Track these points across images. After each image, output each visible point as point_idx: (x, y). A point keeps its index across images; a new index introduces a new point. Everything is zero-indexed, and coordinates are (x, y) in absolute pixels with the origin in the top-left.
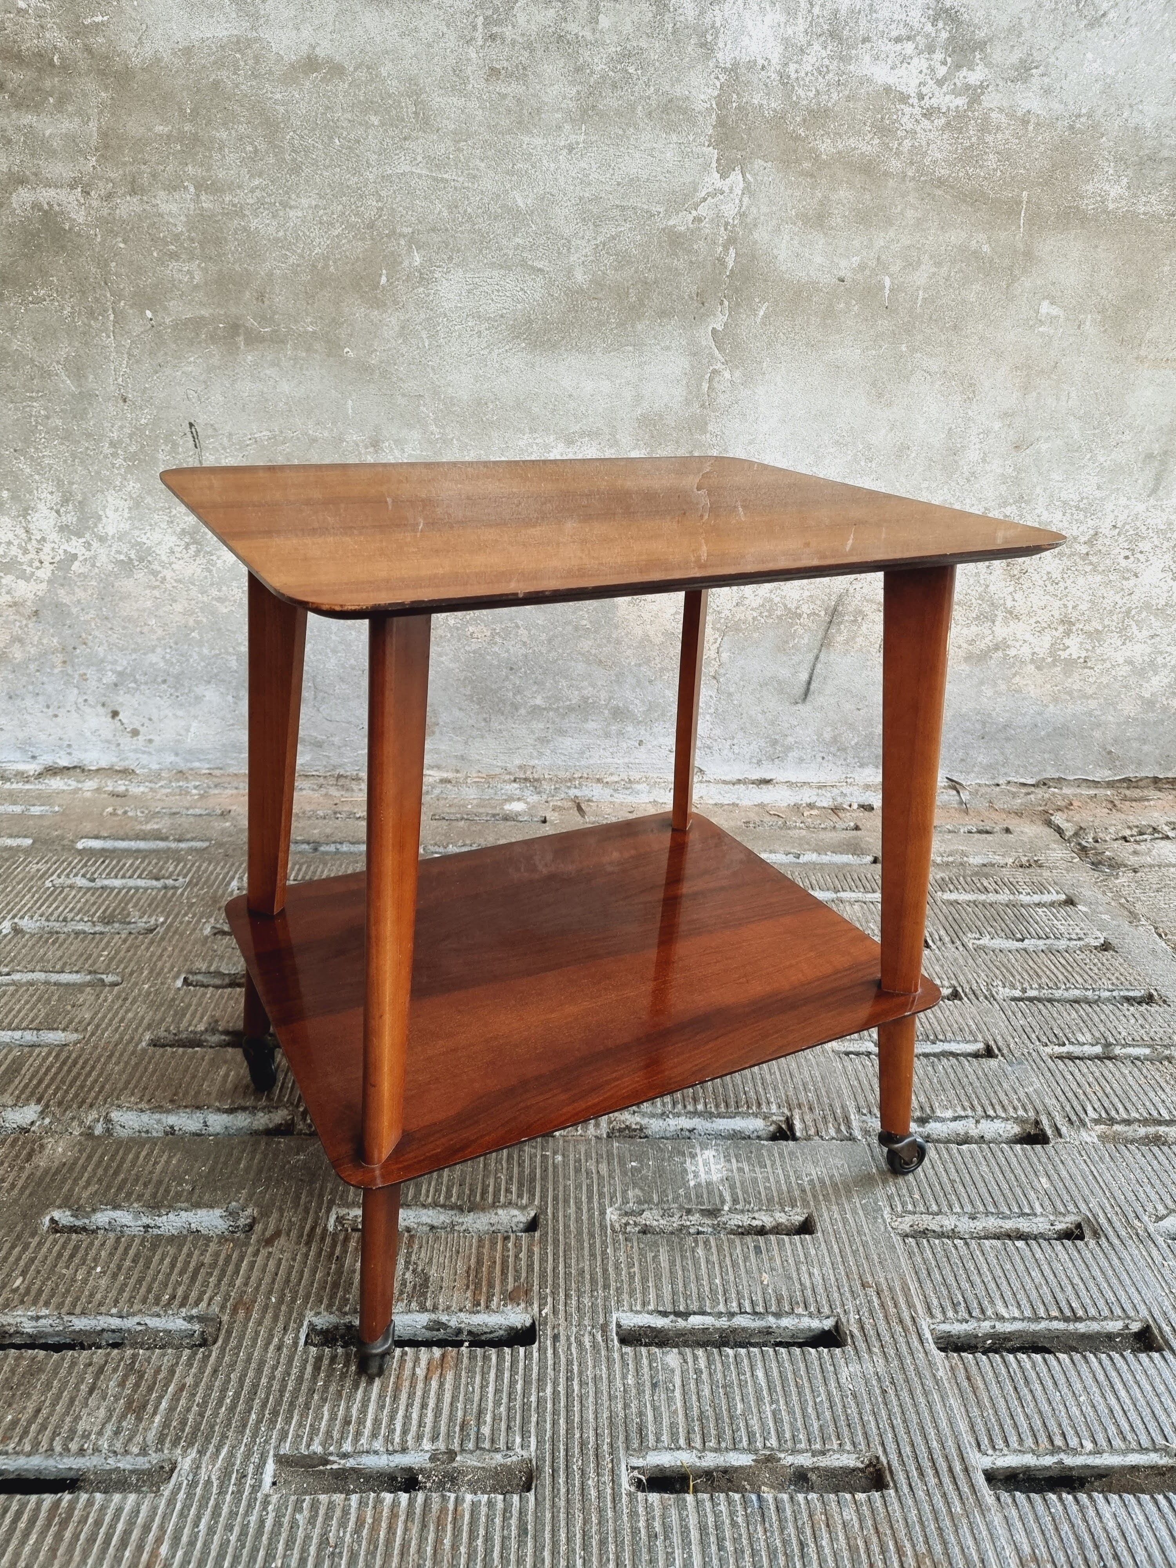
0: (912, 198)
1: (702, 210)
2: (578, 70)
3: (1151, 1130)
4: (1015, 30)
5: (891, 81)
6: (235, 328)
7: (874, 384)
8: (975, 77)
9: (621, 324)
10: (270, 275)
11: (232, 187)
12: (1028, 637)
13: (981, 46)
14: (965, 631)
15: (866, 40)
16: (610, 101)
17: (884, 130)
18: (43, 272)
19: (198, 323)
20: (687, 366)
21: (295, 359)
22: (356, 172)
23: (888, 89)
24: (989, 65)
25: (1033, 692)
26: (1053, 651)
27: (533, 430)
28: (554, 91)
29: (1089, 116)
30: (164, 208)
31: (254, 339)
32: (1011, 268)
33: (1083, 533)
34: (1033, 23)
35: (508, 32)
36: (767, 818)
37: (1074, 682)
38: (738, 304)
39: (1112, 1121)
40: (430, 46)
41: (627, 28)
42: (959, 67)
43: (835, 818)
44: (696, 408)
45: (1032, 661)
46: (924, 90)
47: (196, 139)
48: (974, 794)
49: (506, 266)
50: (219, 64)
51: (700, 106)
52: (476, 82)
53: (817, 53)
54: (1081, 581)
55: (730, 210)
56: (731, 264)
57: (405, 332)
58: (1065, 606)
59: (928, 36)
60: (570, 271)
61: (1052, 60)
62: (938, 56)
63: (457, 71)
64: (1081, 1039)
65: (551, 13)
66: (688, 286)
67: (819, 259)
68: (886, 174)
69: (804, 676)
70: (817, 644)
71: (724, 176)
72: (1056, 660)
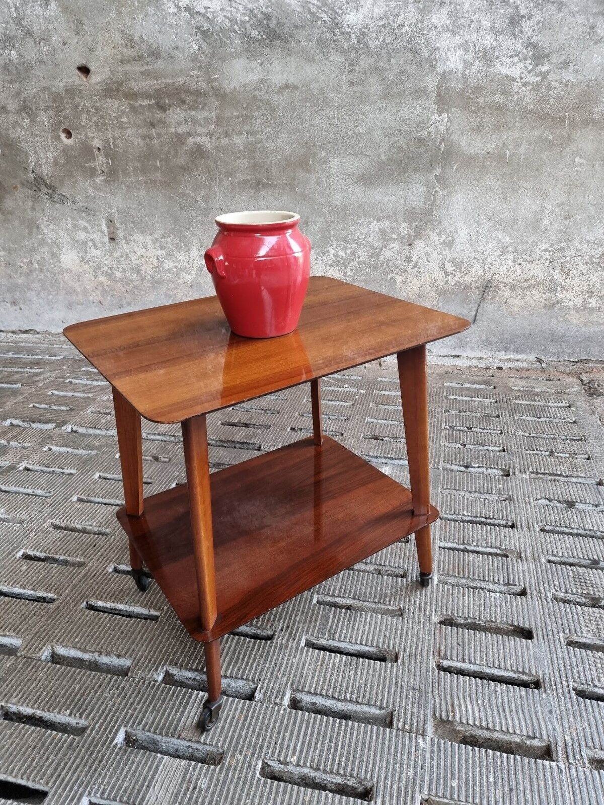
0: (518, 119)
1: (431, 129)
2: (383, 80)
3: (553, 478)
4: (562, 48)
5: (508, 73)
6: (258, 182)
7: (502, 194)
8: (544, 68)
9: (399, 174)
10: (271, 163)
11: (258, 132)
12: (572, 298)
13: (547, 56)
14: (543, 295)
15: (497, 58)
16: (395, 90)
17: (505, 93)
18: (197, 166)
19: (247, 181)
20: (425, 189)
21: (279, 193)
22: (302, 124)
23: (507, 76)
24: (550, 63)
25: (575, 322)
26: (584, 303)
27: (365, 216)
28: (373, 89)
29: (596, 80)
30: (236, 141)
31: (265, 186)
32: (562, 144)
33: (597, 254)
34: (570, 45)
35: (357, 68)
36: (455, 371)
37: (594, 317)
38: (445, 165)
39: (537, 473)
40: (328, 76)
41: (402, 62)
42: (537, 65)
43: (484, 372)
44: (428, 205)
45: (574, 308)
46: (522, 75)
47: (247, 116)
48: (548, 364)
49: (355, 155)
50: (255, 89)
51: (430, 89)
52: (345, 88)
53: (477, 65)
54: (596, 274)
55: (442, 128)
56: (442, 149)
57: (318, 181)
58: (589, 285)
59: (524, 54)
60: (379, 155)
61: (579, 59)
62: (529, 62)
63: (338, 84)
64: (542, 449)
65: (373, 59)
66: (425, 159)
67: (479, 145)
68: (507, 110)
69: (473, 313)
70: (479, 300)
71: (439, 116)
72: (585, 308)
